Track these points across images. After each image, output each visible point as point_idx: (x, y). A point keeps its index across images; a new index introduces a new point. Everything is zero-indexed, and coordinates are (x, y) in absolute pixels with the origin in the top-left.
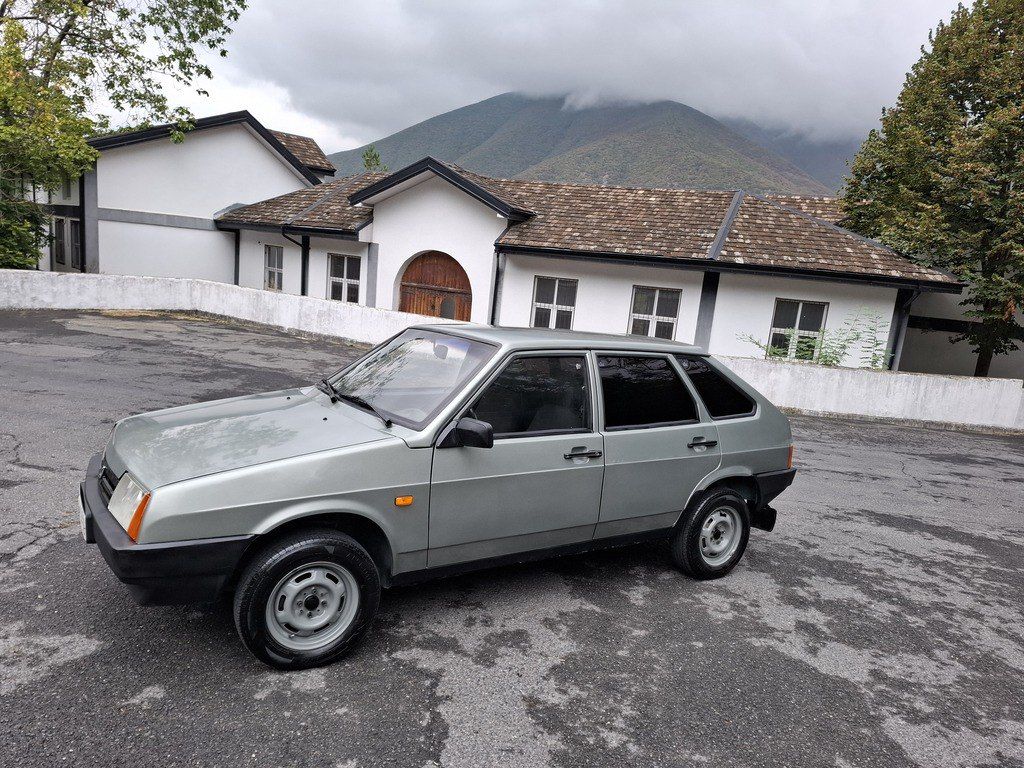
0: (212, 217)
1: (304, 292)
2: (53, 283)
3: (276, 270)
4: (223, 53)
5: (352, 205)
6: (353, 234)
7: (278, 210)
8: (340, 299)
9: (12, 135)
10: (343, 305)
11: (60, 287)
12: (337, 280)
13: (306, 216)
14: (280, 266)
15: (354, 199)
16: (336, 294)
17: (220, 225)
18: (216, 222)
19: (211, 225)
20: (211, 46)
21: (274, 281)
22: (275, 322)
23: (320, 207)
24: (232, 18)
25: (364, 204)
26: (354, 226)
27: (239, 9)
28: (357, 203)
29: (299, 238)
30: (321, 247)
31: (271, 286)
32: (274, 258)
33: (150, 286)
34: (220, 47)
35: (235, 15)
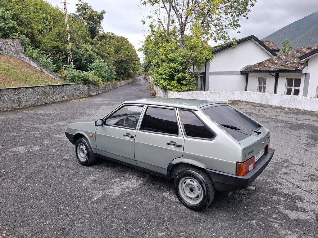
0: (239, 70)
1: (275, 92)
2: (203, 95)
3: (263, 86)
4: (247, 18)
5: (300, 60)
6: (301, 71)
7: (265, 66)
8: (290, 94)
9: (195, 54)
10: (292, 96)
11: (204, 96)
12: (290, 87)
13: (278, 66)
14: (265, 84)
15: (301, 58)
16: (289, 92)
17: (242, 73)
18: (241, 72)
19: (240, 73)
20: (244, 17)
21: (262, 89)
22: (270, 104)
23: (283, 63)
24: (252, 6)
25: (306, 59)
26: (300, 68)
27: (254, 3)
28: (302, 59)
29: (274, 74)
30: (283, 77)
31: (260, 91)
32: (262, 82)
33: (227, 94)
34: (247, 16)
35: (253, 5)
